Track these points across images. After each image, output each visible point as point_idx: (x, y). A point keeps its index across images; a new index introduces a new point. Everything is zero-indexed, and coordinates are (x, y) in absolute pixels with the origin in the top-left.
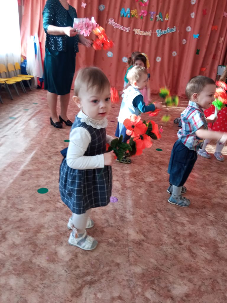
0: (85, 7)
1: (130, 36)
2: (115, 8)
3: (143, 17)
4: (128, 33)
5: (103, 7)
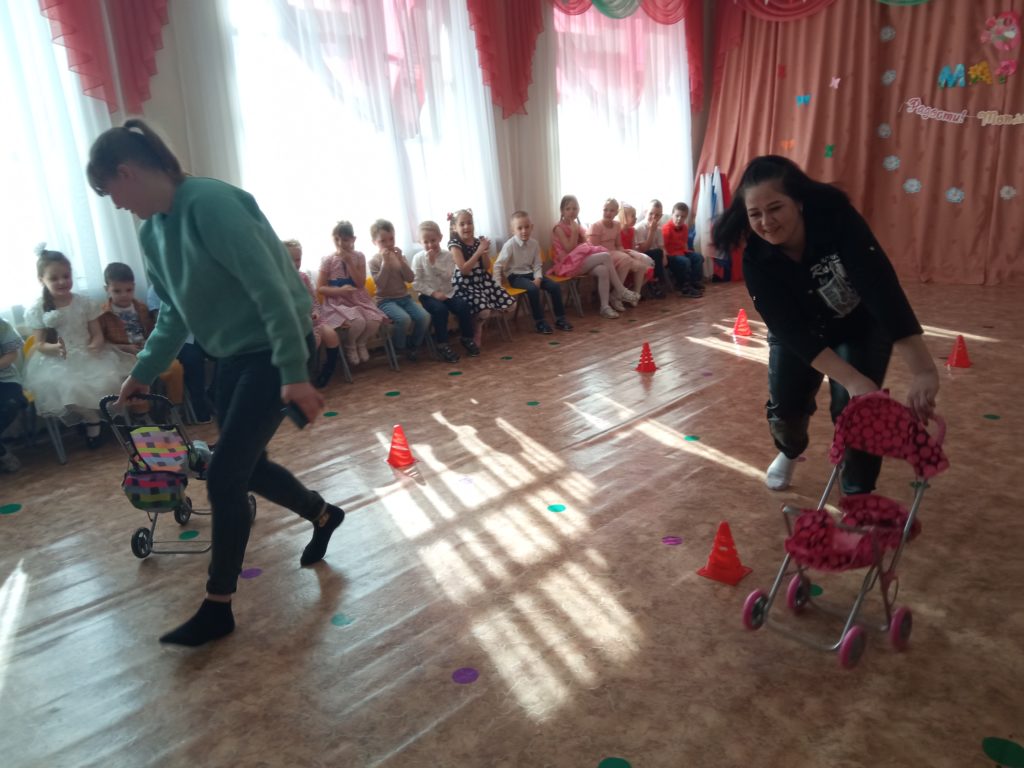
1: (969, 133)
3: (1006, 77)
4: (961, 128)
5: (890, 77)
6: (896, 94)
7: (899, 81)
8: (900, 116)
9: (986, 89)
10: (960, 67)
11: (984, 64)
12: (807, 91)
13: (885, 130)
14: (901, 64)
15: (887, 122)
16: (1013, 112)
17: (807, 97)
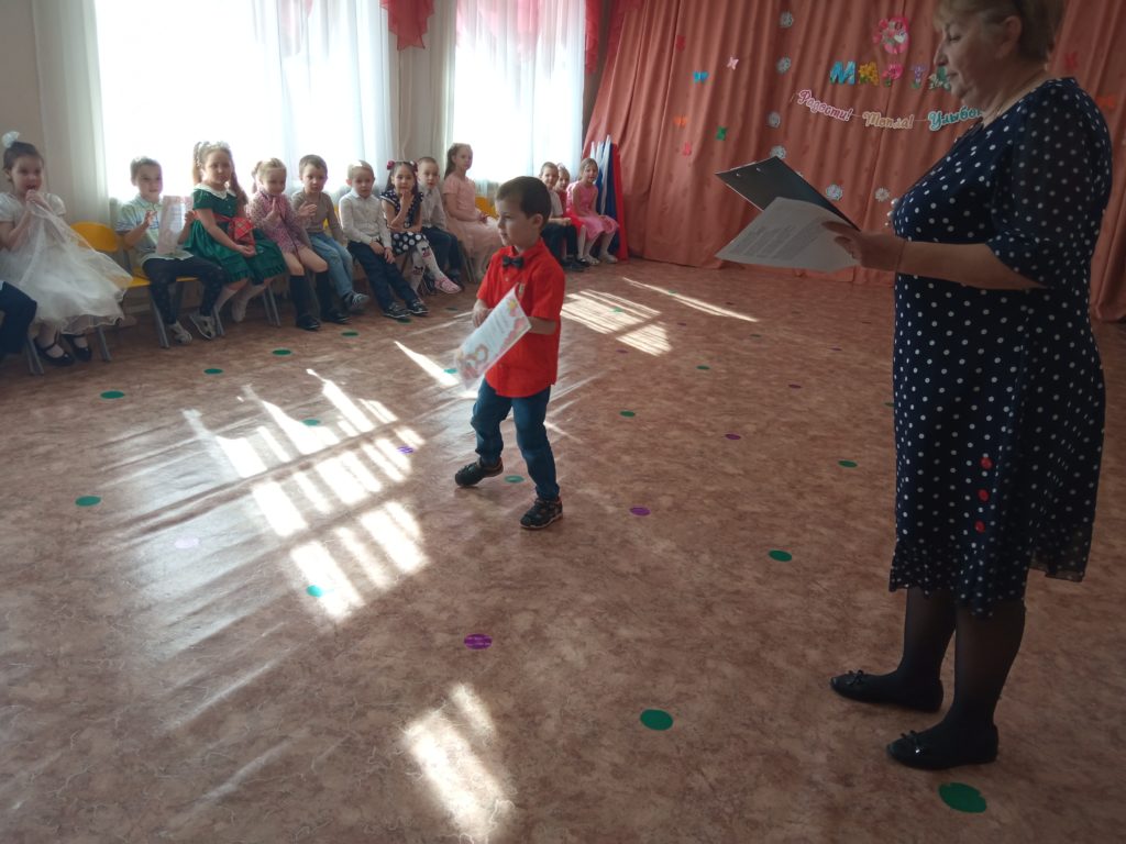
0: (734, 68)
1: (853, 132)
2: (817, 62)
3: (892, 80)
4: (846, 125)
5: (785, 65)
6: (789, 82)
7: (793, 71)
8: (790, 106)
9: (872, 90)
10: (851, 65)
11: (873, 64)
12: (704, 68)
13: (775, 119)
14: (797, 53)
15: (778, 111)
16: (895, 117)
17: (705, 75)
